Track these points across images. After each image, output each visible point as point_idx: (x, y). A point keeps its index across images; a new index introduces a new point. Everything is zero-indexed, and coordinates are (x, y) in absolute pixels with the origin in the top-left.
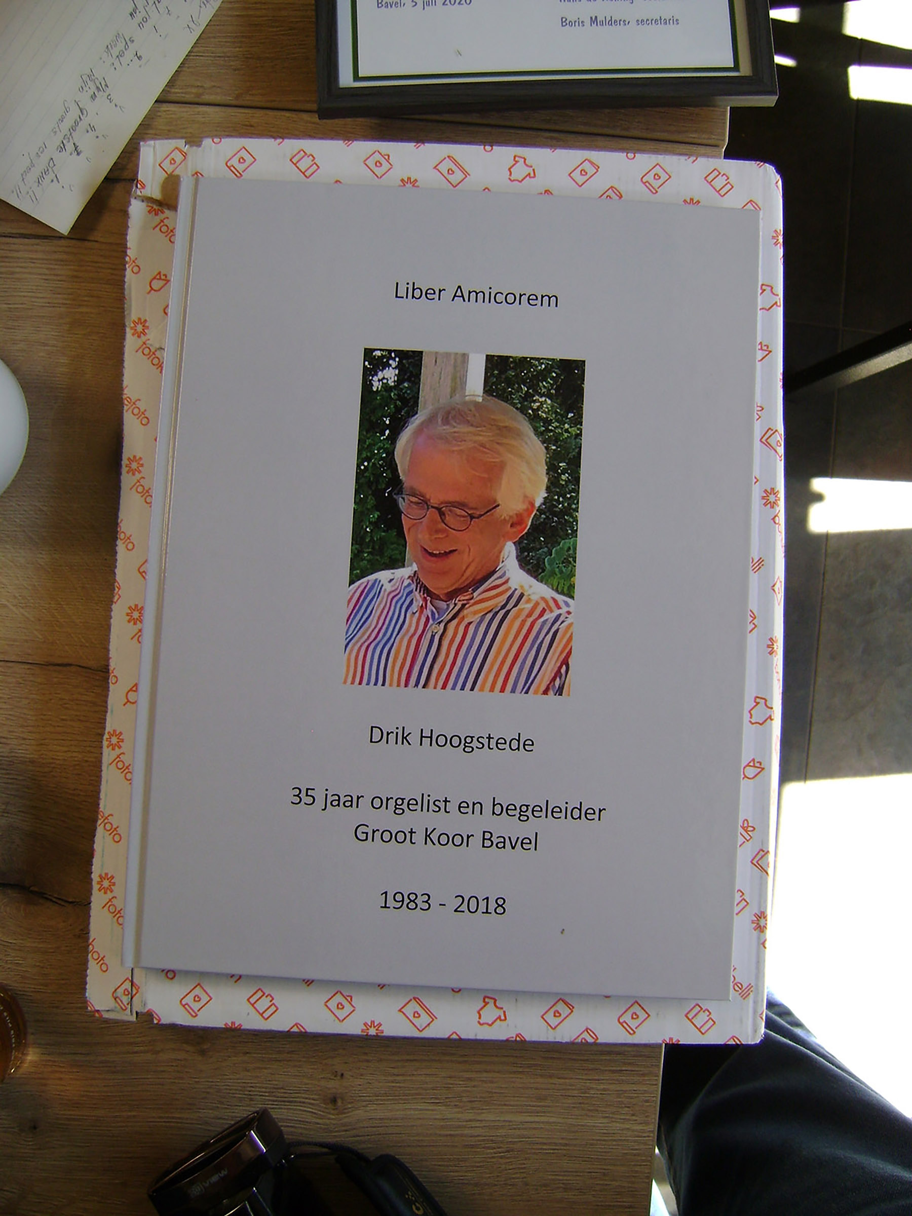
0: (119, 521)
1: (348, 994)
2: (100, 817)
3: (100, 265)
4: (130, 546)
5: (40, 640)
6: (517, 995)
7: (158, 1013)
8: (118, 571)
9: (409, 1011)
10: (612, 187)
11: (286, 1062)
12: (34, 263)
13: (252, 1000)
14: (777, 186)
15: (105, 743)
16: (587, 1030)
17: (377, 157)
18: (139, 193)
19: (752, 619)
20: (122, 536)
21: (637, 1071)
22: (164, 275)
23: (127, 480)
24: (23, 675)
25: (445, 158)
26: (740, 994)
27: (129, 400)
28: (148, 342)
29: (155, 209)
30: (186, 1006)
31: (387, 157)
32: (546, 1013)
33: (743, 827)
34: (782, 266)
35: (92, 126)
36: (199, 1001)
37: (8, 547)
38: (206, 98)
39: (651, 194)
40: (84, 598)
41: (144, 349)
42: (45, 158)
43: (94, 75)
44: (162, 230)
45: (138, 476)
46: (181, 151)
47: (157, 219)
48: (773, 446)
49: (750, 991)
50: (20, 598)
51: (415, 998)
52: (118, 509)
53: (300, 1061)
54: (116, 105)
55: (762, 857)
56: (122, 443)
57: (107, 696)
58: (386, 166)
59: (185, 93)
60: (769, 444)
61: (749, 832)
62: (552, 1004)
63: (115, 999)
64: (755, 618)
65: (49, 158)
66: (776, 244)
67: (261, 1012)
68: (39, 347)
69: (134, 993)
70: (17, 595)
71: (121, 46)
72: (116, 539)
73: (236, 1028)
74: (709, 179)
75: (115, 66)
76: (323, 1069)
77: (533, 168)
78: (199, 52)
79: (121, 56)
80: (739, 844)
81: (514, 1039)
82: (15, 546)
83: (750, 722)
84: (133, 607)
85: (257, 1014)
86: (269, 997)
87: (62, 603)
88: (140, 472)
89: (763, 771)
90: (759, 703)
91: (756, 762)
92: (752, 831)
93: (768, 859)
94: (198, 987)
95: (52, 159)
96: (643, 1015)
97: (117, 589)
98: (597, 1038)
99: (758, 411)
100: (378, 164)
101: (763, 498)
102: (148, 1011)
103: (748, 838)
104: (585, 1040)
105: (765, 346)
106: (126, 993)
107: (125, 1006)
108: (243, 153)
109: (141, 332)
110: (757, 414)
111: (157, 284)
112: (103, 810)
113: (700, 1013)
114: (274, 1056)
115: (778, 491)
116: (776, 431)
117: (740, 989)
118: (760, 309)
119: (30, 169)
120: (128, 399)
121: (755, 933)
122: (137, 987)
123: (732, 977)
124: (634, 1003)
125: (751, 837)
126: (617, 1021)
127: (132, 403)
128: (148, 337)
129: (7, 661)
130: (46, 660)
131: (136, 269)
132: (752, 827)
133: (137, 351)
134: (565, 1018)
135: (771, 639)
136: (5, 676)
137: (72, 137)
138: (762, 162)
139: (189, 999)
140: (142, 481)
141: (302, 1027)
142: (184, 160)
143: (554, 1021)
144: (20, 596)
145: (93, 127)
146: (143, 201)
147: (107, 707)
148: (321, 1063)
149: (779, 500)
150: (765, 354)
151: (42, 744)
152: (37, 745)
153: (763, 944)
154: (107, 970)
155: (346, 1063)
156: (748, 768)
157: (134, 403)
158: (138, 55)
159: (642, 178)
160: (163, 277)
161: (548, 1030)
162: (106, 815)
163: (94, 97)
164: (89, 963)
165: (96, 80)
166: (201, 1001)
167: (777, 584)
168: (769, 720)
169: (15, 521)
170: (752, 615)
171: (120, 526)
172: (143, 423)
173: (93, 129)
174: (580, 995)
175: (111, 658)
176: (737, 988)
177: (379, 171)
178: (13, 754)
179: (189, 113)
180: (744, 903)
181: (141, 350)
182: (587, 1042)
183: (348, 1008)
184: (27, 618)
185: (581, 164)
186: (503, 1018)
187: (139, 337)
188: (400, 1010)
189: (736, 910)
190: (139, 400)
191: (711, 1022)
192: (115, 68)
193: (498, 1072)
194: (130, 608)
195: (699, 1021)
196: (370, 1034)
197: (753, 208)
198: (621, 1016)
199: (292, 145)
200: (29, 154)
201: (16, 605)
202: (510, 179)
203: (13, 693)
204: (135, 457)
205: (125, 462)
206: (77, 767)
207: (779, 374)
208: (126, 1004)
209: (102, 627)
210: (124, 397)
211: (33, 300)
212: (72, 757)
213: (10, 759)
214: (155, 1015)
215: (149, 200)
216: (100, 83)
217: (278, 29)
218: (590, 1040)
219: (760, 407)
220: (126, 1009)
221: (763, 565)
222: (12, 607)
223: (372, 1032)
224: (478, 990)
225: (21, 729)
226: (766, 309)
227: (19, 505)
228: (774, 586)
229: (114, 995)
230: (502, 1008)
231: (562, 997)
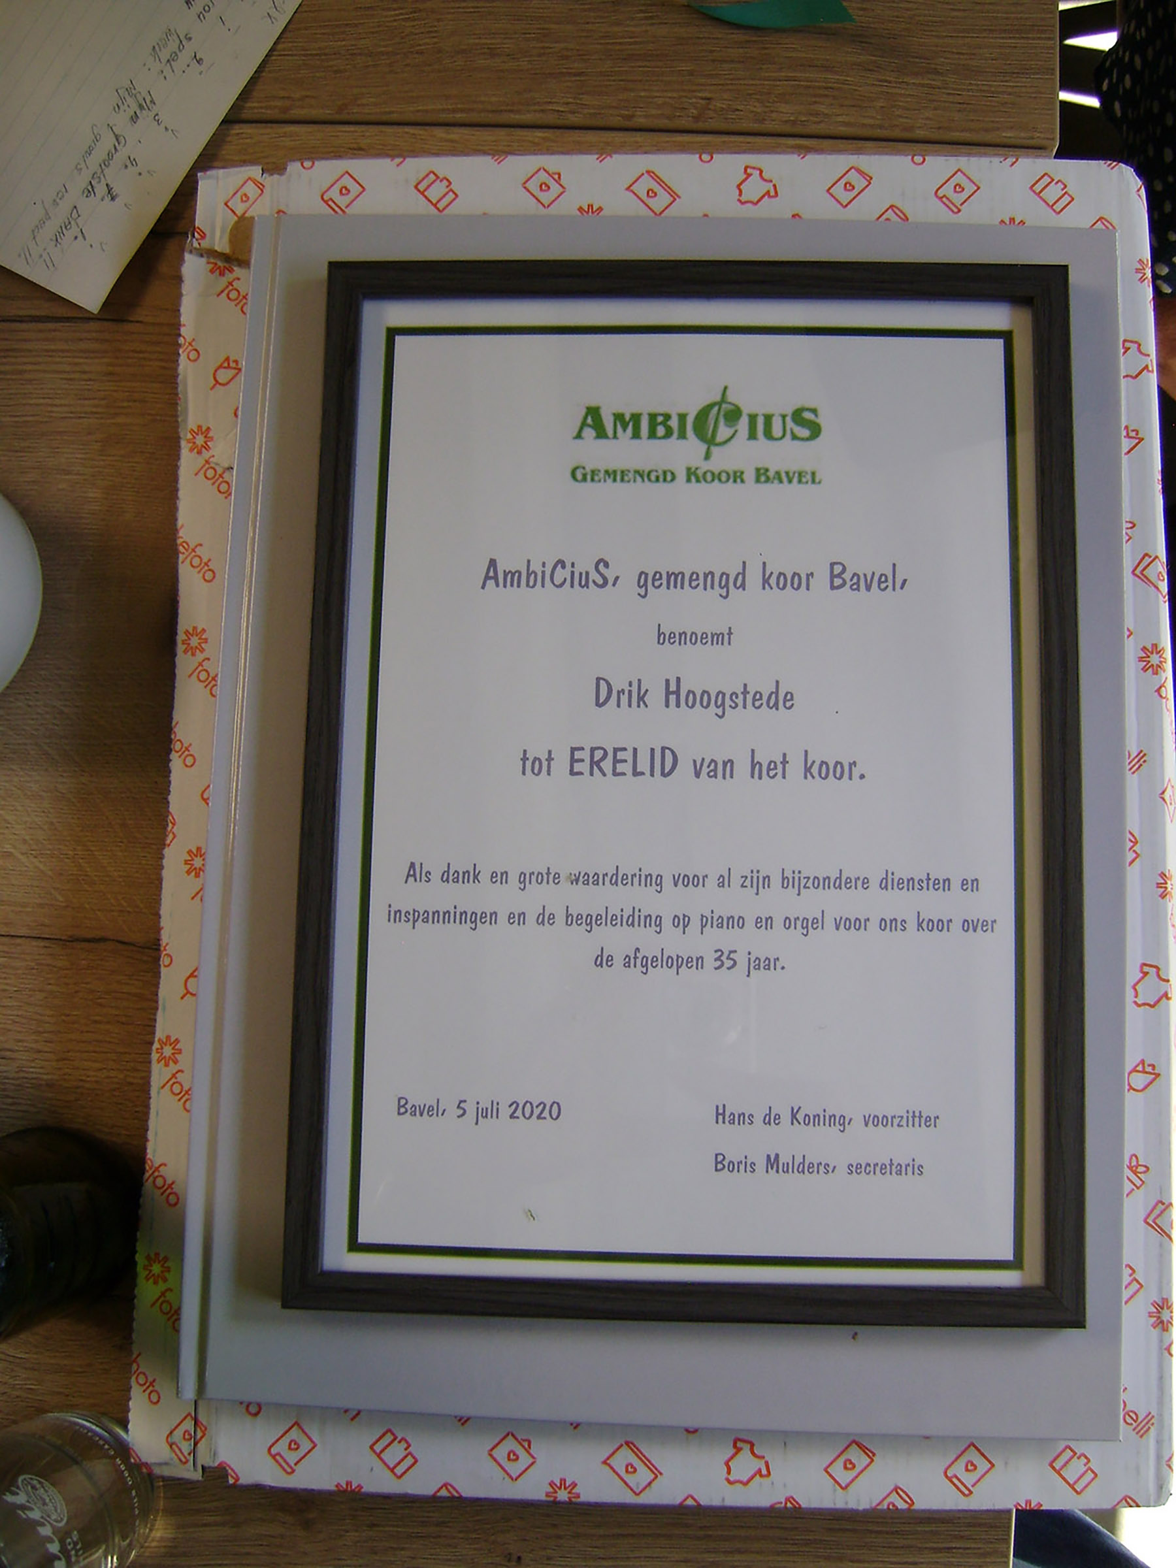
0: (174, 724)
1: (524, 1438)
2: (147, 1168)
3: (146, 355)
4: (189, 761)
5: (61, 904)
6: (787, 1438)
7: (235, 1468)
8: (172, 798)
9: (619, 1462)
10: (891, 207)
11: (432, 1540)
12: (50, 356)
13: (378, 1448)
14: (1139, 196)
15: (155, 1056)
16: (896, 1489)
17: (543, 176)
18: (196, 244)
19: (1132, 844)
20: (178, 746)
21: (974, 1548)
22: (234, 361)
23: (184, 663)
24: (37, 957)
25: (643, 174)
26: (1134, 1429)
27: (186, 546)
28: (211, 460)
29: (219, 267)
30: (278, 1458)
31: (556, 177)
32: (831, 1463)
33: (1130, 1167)
34: (1152, 313)
35: (132, 159)
36: (297, 1449)
37: (14, 767)
38: (296, 113)
39: (951, 213)
40: (125, 840)
41: (206, 470)
42: (65, 206)
43: (135, 89)
44: (231, 296)
45: (200, 657)
46: (255, 182)
47: (223, 281)
48: (1153, 581)
49: (1149, 1425)
50: (31, 842)
51: (627, 1443)
52: (172, 707)
53: (454, 1538)
54: (166, 128)
55: (1162, 1212)
56: (177, 609)
57: (157, 985)
58: (555, 189)
59: (267, 108)
60: (1145, 577)
61: (1139, 1175)
62: (841, 1449)
63: (171, 1447)
64: (1136, 843)
65: (72, 206)
66: (1142, 280)
67: (392, 1466)
68: (58, 476)
69: (198, 1437)
70: (27, 838)
71: (173, 45)
72: (169, 751)
73: (353, 1491)
74: (1038, 188)
75: (165, 73)
76: (489, 1550)
77: (774, 182)
78: (284, 50)
79: (173, 60)
80: (1126, 1192)
81: (783, 1505)
82: (24, 767)
83: (1135, 1003)
84: (195, 851)
85: (386, 1469)
86: (403, 1442)
87: (93, 848)
88: (202, 650)
89: (1158, 1079)
90: (1148, 973)
91: (1146, 1065)
92: (1145, 1172)
93: (1170, 1216)
94: (296, 1427)
95: (75, 207)
96: (983, 1465)
97: (170, 825)
98: (913, 1503)
99: (1127, 528)
100: (545, 187)
101: (1141, 659)
102: (219, 1465)
103: (1138, 1183)
104: (894, 1505)
105: (1133, 431)
106: (187, 1437)
107: (185, 1457)
108: (347, 181)
109: (202, 446)
110: (1126, 533)
111: (223, 376)
112: (151, 1157)
113: (1073, 1460)
114: (416, 1531)
115: (1163, 648)
116: (1157, 557)
117: (1135, 1421)
118: (1124, 377)
119: (44, 222)
120: (184, 544)
121: (1155, 1332)
122: (203, 1429)
123: (1122, 1402)
124: (969, 1446)
125: (1143, 1182)
126: (942, 1474)
127: (190, 550)
128: (211, 453)
129: (13, 936)
130: (69, 933)
131: (193, 355)
132: (1145, 1166)
133: (196, 474)
134: (862, 1471)
135: (1163, 875)
136: (10, 957)
137: (104, 176)
138: (1114, 161)
139: (282, 1447)
140: (206, 664)
141: (454, 1488)
142: (261, 195)
143: (844, 1477)
144: (32, 839)
145: (134, 160)
146: (202, 256)
147: (157, 1002)
148: (486, 1541)
149: (1165, 662)
150: (1134, 444)
151: (64, 1059)
152: (58, 1060)
153: (1168, 1349)
154: (158, 1401)
155: (525, 1540)
156: (1134, 1074)
157: (194, 550)
158: (198, 58)
159: (936, 192)
160: (233, 365)
161: (835, 1490)
162: (157, 1165)
163: (134, 118)
164: (133, 1390)
165: (138, 95)
166: (301, 1448)
167: (1168, 789)
168: (1164, 998)
169: (24, 730)
170: (1133, 840)
171: (175, 733)
172: (207, 578)
173: (133, 162)
174: (885, 1437)
175: (163, 928)
176: (1129, 1420)
177: (545, 197)
178: (22, 1075)
179: (269, 136)
180: (1135, 1286)
181: (202, 472)
182: (897, 1509)
183: (525, 1459)
184: (42, 872)
185: (845, 174)
186: (765, 1473)
187: (199, 453)
188: (605, 1462)
189: (1126, 1294)
190: (201, 545)
191: (1090, 1475)
192: (165, 78)
193: (758, 1553)
194: (190, 852)
195: (1071, 1473)
196: (558, 1499)
197: (1104, 228)
198: (950, 1466)
199: (417, 166)
200: (43, 202)
201: (26, 853)
202: (739, 201)
203: (21, 983)
204: (195, 628)
205: (181, 637)
206: (116, 1093)
207: (1157, 473)
208: (186, 1454)
209: (151, 883)
210: (179, 541)
211: (49, 409)
212: (108, 1077)
213: (18, 1082)
214: (230, 1471)
215: (211, 253)
216: (144, 99)
217: (397, 12)
218: (901, 1505)
219: (1131, 522)
220: (187, 1461)
221: (1145, 761)
222: (20, 857)
223: (563, 1496)
224: (723, 1430)
225: (33, 1037)
226: (1131, 377)
227: (29, 706)
228: (1163, 793)
229: (169, 1439)
230: (763, 1457)
231: (857, 1439)
